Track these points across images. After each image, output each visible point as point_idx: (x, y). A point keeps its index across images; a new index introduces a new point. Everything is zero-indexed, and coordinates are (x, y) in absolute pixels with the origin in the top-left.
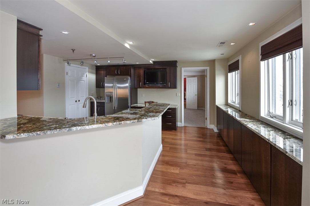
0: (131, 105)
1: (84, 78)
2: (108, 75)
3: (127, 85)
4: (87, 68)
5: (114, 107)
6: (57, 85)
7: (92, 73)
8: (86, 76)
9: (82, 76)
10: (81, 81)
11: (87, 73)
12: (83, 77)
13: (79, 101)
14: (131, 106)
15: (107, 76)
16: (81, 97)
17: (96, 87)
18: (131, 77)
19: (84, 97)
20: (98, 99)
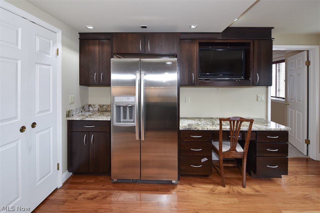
1: (51, 57)
2: (117, 54)
5: (140, 134)
8: (55, 52)
11: (60, 47)
12: (48, 54)
16: (39, 112)
17: (81, 84)
19: (48, 110)
20: (84, 110)
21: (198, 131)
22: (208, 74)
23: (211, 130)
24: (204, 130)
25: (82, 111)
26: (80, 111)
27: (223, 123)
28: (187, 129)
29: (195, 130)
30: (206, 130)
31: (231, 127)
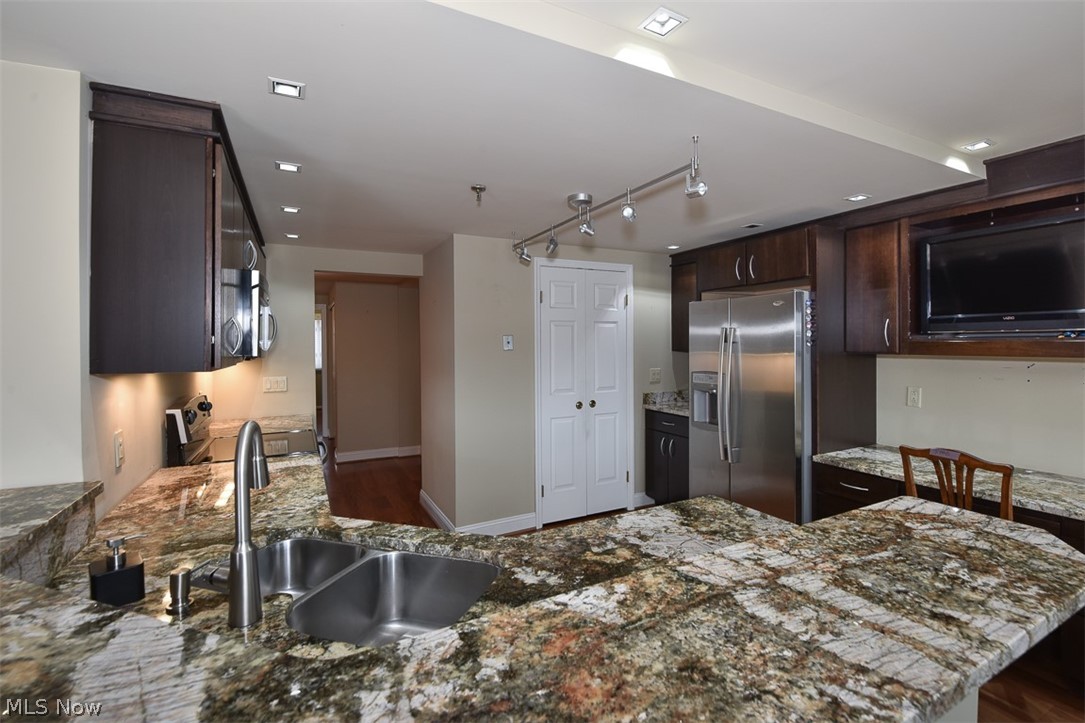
0: (814, 452)
1: (617, 310)
2: (705, 291)
3: (792, 326)
4: (629, 269)
5: (725, 450)
6: (505, 343)
7: (653, 286)
8: (622, 301)
9: (607, 302)
10: (601, 325)
11: (630, 292)
12: (612, 306)
13: (593, 404)
14: (816, 458)
15: (703, 294)
16: (600, 388)
17: (673, 350)
18: (813, 289)
19: (613, 387)
20: (683, 398)
21: (857, 473)
22: (960, 316)
23: (893, 478)
24: (872, 473)
25: (675, 399)
26: (672, 399)
27: (914, 462)
28: (831, 464)
29: (848, 470)
30: (879, 474)
31: (940, 478)
